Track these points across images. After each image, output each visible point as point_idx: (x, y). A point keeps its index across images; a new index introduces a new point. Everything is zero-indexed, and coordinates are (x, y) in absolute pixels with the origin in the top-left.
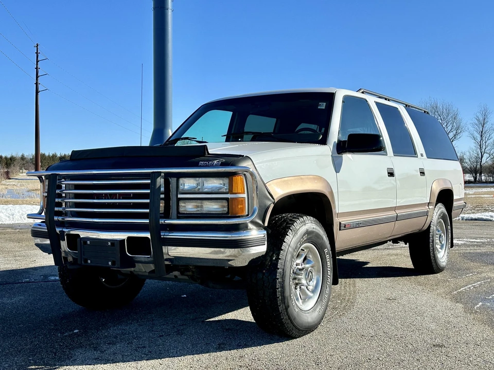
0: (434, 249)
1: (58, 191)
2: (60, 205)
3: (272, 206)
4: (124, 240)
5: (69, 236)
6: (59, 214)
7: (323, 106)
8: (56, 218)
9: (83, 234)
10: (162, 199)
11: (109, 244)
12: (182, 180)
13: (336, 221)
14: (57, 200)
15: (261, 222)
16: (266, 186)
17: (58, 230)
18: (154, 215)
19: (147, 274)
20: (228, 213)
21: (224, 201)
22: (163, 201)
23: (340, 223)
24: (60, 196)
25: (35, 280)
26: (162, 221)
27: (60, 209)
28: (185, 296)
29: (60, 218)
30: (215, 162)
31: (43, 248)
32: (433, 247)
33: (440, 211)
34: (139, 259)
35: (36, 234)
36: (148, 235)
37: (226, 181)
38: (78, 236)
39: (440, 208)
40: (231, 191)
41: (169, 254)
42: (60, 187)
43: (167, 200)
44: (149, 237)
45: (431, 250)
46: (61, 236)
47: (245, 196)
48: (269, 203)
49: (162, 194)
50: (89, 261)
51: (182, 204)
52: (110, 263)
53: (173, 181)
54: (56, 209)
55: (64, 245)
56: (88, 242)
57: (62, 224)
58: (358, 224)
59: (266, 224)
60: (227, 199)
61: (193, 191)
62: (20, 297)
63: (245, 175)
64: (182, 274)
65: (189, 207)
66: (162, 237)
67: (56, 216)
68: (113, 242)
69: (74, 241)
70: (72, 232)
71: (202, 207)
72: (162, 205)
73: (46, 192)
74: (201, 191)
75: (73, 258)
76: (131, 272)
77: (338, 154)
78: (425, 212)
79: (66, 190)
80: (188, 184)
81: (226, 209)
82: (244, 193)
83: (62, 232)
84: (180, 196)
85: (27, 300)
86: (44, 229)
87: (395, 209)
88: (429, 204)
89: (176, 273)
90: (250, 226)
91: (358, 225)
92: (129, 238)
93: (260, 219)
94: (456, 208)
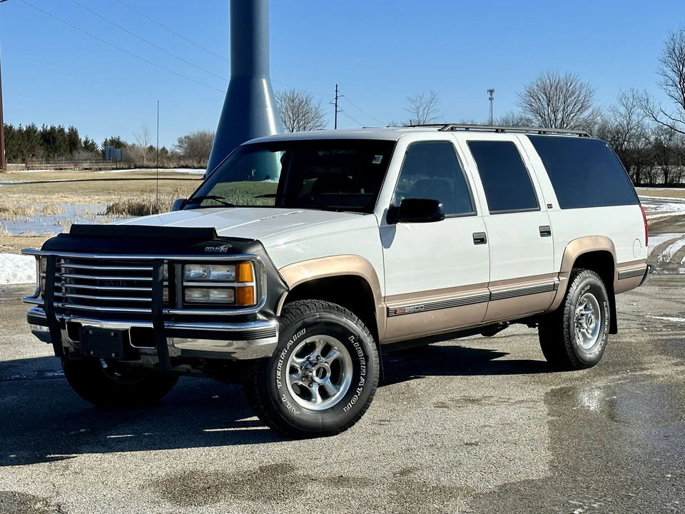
0: (570, 337)
1: (57, 275)
2: (59, 289)
3: (286, 294)
4: (128, 330)
5: (70, 324)
6: (59, 299)
7: (378, 160)
8: (55, 304)
9: (85, 323)
10: (166, 286)
11: (112, 334)
12: (187, 267)
13: (380, 307)
14: (56, 284)
15: (272, 312)
16: (278, 273)
17: (58, 317)
18: (157, 305)
19: (152, 367)
20: (235, 303)
21: (232, 290)
22: (167, 289)
23: (388, 308)
24: (59, 280)
25: (27, 376)
26: (165, 311)
27: (60, 294)
28: (217, 396)
29: (60, 305)
30: (222, 248)
31: (42, 336)
32: (569, 334)
33: (584, 282)
34: (144, 351)
35: (32, 320)
36: (151, 325)
37: (233, 268)
38: (80, 324)
39: (586, 278)
40: (237, 279)
41: (175, 345)
42: (59, 270)
43: (172, 287)
44: (152, 327)
45: (565, 339)
46: (61, 324)
47: (254, 284)
48: (283, 291)
49: (166, 281)
50: (92, 353)
51: (187, 292)
52: (113, 355)
53: (178, 267)
54: (56, 294)
55: (65, 333)
56: (91, 332)
57: (62, 311)
58: (417, 308)
59: (279, 314)
60: (233, 288)
61: (199, 279)
62: (13, 397)
63: (253, 262)
64: (193, 367)
65: (196, 296)
66: (166, 327)
67: (56, 301)
68: (116, 332)
69: (75, 330)
70: (73, 320)
71: (208, 296)
72: (166, 292)
73: (44, 272)
74: (207, 278)
75: (75, 348)
76: (140, 364)
77: (389, 224)
78: (550, 285)
79: (66, 273)
80: (195, 271)
81: (233, 299)
82: (252, 281)
83: (63, 320)
84: (185, 284)
85: (22, 400)
86: (43, 315)
87: (488, 285)
88: (559, 274)
89: (187, 366)
90: (260, 316)
91: (418, 310)
92: (132, 328)
93: (271, 309)
94: (622, 276)
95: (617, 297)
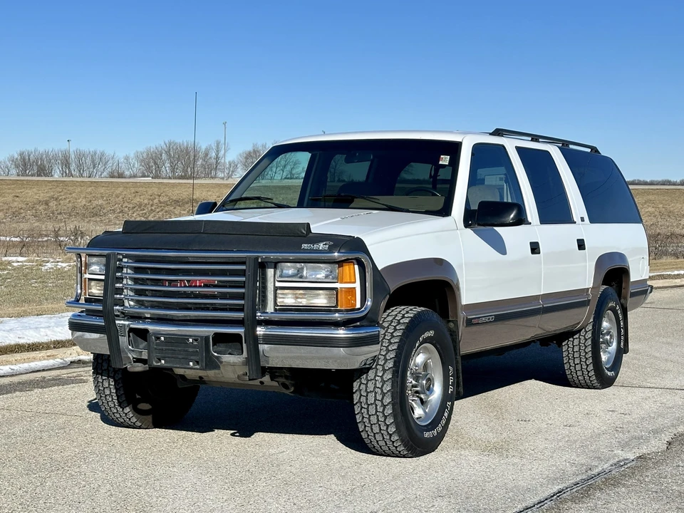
1: (119, 274)
3: (388, 297)
4: (209, 336)
5: (132, 330)
7: (445, 160)
8: (115, 308)
11: (192, 340)
12: (281, 266)
13: (462, 315)
14: (117, 285)
15: (374, 318)
16: (380, 274)
17: (118, 323)
20: (337, 306)
21: (332, 292)
23: (467, 318)
27: (121, 297)
29: (121, 309)
30: (322, 246)
34: (225, 360)
35: (76, 326)
36: (241, 331)
37: (335, 268)
38: (146, 330)
40: (340, 280)
41: (266, 354)
46: (120, 331)
47: (357, 285)
48: (385, 293)
50: (164, 362)
51: (280, 294)
52: (192, 364)
53: (269, 266)
54: (116, 296)
55: (124, 341)
56: (162, 338)
59: (380, 319)
60: (335, 289)
61: (293, 279)
66: (258, 332)
68: (196, 338)
70: (137, 326)
71: (305, 298)
74: (303, 278)
77: (466, 228)
78: (585, 301)
80: (288, 271)
81: (334, 301)
82: (355, 282)
83: (122, 326)
84: (278, 284)
87: (540, 297)
88: (592, 289)
92: (215, 334)
93: (373, 313)
94: (633, 295)
95: (630, 314)
